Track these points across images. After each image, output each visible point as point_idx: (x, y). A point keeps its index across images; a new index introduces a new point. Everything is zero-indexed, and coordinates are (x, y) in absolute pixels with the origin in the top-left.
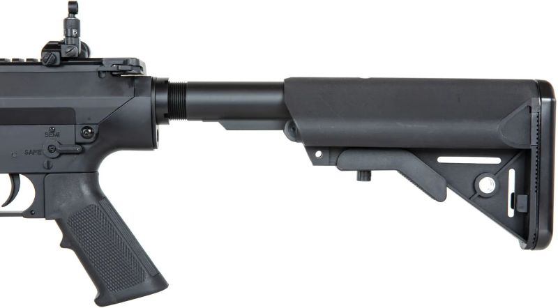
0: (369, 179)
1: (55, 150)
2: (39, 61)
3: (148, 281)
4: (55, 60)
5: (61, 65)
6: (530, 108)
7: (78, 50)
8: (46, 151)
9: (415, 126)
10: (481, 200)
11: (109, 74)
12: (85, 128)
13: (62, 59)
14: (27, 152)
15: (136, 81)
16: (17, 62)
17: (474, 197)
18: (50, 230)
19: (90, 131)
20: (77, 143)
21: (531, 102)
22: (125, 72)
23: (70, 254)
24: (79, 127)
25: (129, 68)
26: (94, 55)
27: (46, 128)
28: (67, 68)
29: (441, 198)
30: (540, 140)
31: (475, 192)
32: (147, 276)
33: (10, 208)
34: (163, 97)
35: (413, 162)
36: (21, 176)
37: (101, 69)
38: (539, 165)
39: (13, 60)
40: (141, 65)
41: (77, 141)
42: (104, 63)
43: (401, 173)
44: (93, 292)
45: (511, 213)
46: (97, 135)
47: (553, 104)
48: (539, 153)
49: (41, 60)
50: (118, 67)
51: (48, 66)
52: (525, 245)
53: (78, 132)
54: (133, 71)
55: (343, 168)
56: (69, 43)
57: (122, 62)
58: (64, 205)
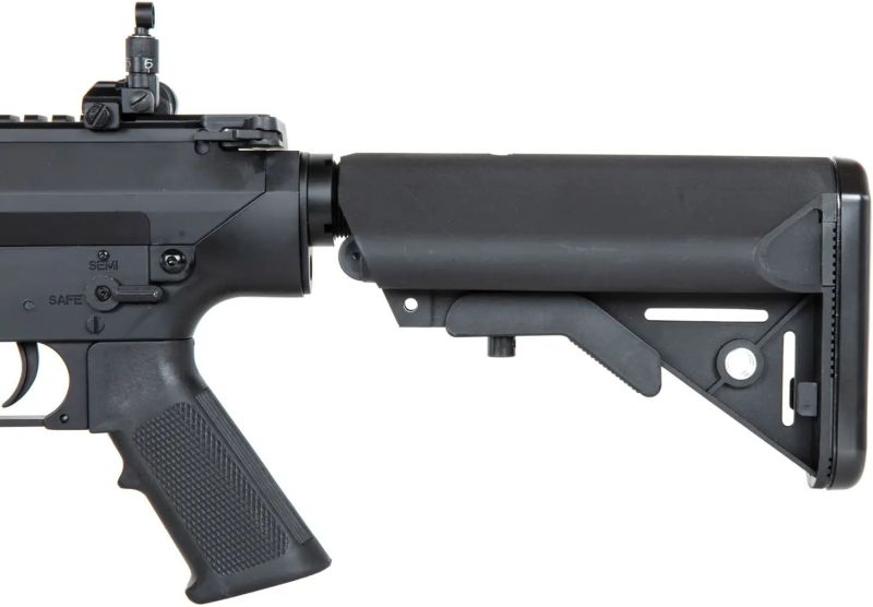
0: (511, 353)
1: (110, 295)
2: (77, 120)
3: (291, 554)
4: (110, 119)
5: (122, 128)
6: (820, 213)
7: (154, 100)
8: (91, 298)
9: (593, 249)
10: (730, 392)
11: (215, 147)
12: (167, 252)
13: (124, 117)
14: (53, 300)
15: (270, 161)
16: (34, 123)
17: (717, 388)
18: (98, 453)
19: (178, 258)
20: (153, 283)
21: (821, 203)
22: (247, 142)
23: (138, 500)
24: (156, 251)
25: (256, 134)
26: (184, 108)
27: (91, 253)
28: (134, 135)
29: (650, 388)
30: (840, 276)
31: (718, 377)
32: (290, 545)
33: (19, 410)
34: (323, 192)
35: (596, 319)
36: (40, 346)
37: (200, 136)
38: (837, 325)
39: (27, 117)
40: (279, 129)
41: (153, 278)
42: (205, 124)
43: (572, 340)
44: (183, 574)
45: (788, 417)
46: (193, 266)
47: (863, 206)
48: (837, 300)
49: (82, 117)
50: (234, 133)
51: (96, 130)
52: (814, 480)
53: (156, 260)
54: (265, 141)
55: (457, 332)
56: (137, 85)
57: (241, 123)
58: (126, 404)
